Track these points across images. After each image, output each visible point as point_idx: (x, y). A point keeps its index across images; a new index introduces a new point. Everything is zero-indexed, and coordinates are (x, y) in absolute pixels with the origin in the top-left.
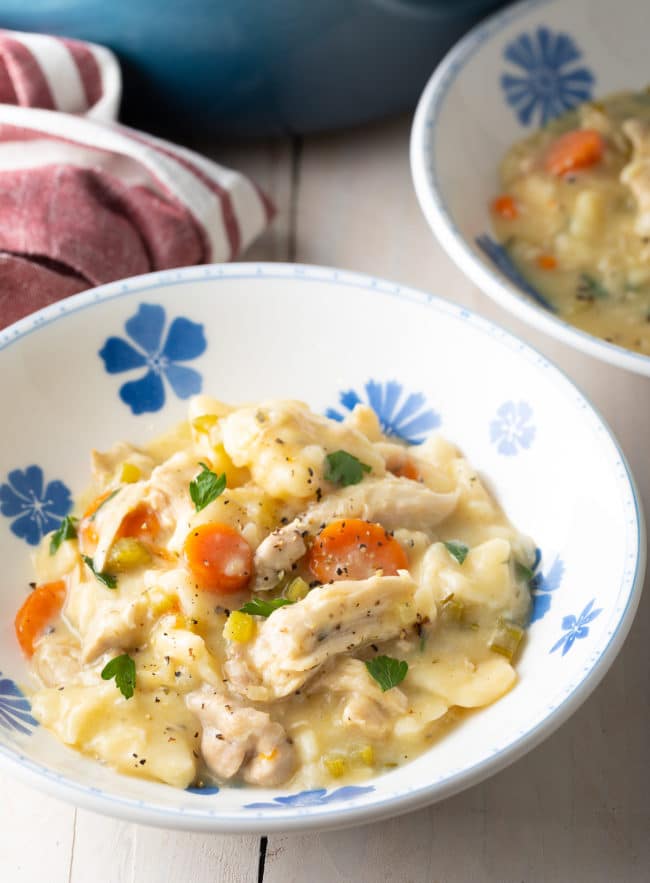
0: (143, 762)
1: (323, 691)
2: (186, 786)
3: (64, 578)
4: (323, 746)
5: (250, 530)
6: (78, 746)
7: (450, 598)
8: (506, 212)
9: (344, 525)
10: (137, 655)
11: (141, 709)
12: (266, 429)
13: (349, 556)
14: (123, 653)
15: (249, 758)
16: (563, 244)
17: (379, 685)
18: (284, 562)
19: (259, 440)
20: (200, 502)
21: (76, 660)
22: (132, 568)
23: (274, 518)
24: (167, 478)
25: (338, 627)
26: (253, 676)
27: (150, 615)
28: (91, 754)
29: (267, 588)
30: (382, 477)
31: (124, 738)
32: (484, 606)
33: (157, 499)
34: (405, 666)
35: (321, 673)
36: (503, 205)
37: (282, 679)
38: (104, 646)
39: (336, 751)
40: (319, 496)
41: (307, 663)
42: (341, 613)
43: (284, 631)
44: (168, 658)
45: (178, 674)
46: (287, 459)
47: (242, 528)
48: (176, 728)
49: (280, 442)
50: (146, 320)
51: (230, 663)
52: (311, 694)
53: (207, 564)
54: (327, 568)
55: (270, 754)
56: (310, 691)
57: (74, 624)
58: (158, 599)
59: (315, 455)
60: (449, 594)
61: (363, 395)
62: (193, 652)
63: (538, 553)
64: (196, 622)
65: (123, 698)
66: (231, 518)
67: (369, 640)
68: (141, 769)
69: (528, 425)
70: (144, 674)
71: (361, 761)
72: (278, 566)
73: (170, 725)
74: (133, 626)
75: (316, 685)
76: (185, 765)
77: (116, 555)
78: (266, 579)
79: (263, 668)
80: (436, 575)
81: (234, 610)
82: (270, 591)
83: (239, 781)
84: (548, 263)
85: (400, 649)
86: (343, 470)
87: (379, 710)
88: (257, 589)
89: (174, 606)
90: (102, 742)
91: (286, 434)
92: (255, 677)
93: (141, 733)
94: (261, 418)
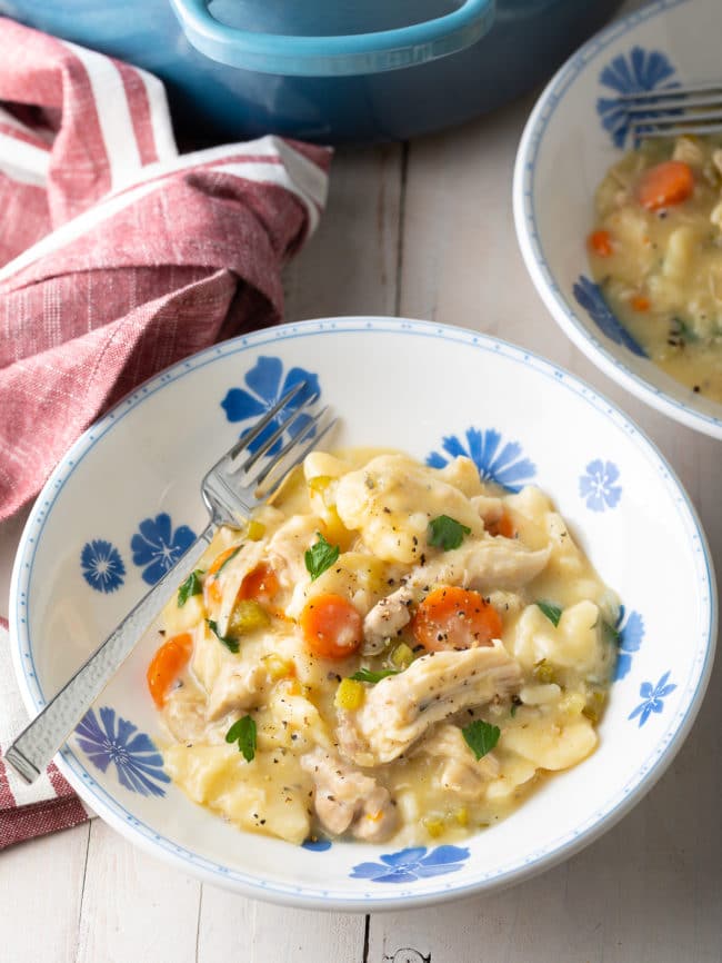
0: (263, 822)
1: (424, 755)
2: (301, 842)
3: (190, 631)
4: (424, 807)
5: (360, 597)
6: (205, 803)
7: (542, 663)
8: (603, 251)
9: (444, 594)
10: (257, 715)
11: (261, 770)
12: (375, 497)
13: (449, 623)
14: (246, 714)
15: (357, 817)
16: (656, 286)
17: (473, 752)
18: (390, 630)
19: (368, 510)
20: (315, 571)
21: (202, 717)
22: (251, 631)
23: (382, 580)
24: (285, 544)
25: (438, 698)
26: (361, 743)
27: (269, 679)
28: (217, 811)
29: (374, 654)
30: (481, 538)
31: (245, 797)
32: (572, 670)
33: (276, 561)
34: (497, 731)
35: (422, 739)
36: (599, 241)
37: (387, 746)
38: (227, 708)
39: (435, 813)
40: (423, 561)
41: (409, 733)
42: (441, 686)
43: (389, 703)
44: (285, 723)
45: (294, 737)
46: (394, 529)
47: (353, 595)
48: (292, 788)
49: (387, 511)
50: (265, 371)
51: (340, 729)
52: (414, 758)
53: (321, 636)
54: (429, 634)
55: (376, 815)
56: (412, 755)
57: (200, 680)
58: (277, 666)
59: (419, 523)
60: (541, 658)
61: (465, 444)
62: (308, 721)
63: (622, 610)
64: (310, 689)
65: (245, 761)
66: (343, 586)
67: (465, 706)
68: (261, 826)
69: (615, 484)
70: (264, 736)
71: (456, 822)
72: (385, 633)
73: (287, 786)
74: (253, 690)
75: (418, 750)
76: (300, 824)
77: (238, 619)
78: (374, 645)
79: (370, 736)
80: (530, 641)
81: (345, 677)
82: (377, 656)
83: (348, 837)
84: (641, 305)
85: (493, 714)
86: (445, 535)
87: (473, 776)
88: (365, 654)
89: (291, 672)
90: (228, 801)
91: (393, 502)
92: (363, 745)
93: (262, 794)
94: (371, 485)
